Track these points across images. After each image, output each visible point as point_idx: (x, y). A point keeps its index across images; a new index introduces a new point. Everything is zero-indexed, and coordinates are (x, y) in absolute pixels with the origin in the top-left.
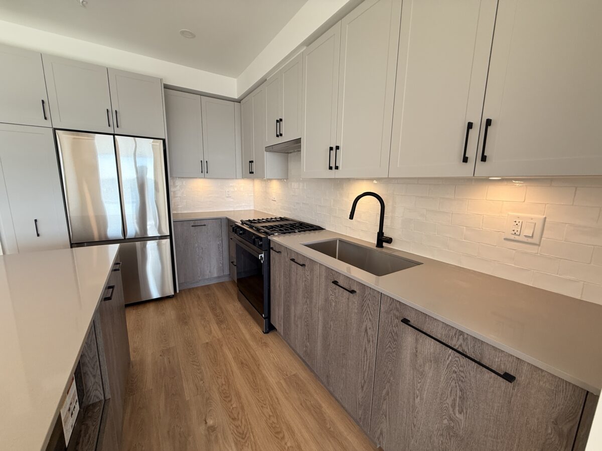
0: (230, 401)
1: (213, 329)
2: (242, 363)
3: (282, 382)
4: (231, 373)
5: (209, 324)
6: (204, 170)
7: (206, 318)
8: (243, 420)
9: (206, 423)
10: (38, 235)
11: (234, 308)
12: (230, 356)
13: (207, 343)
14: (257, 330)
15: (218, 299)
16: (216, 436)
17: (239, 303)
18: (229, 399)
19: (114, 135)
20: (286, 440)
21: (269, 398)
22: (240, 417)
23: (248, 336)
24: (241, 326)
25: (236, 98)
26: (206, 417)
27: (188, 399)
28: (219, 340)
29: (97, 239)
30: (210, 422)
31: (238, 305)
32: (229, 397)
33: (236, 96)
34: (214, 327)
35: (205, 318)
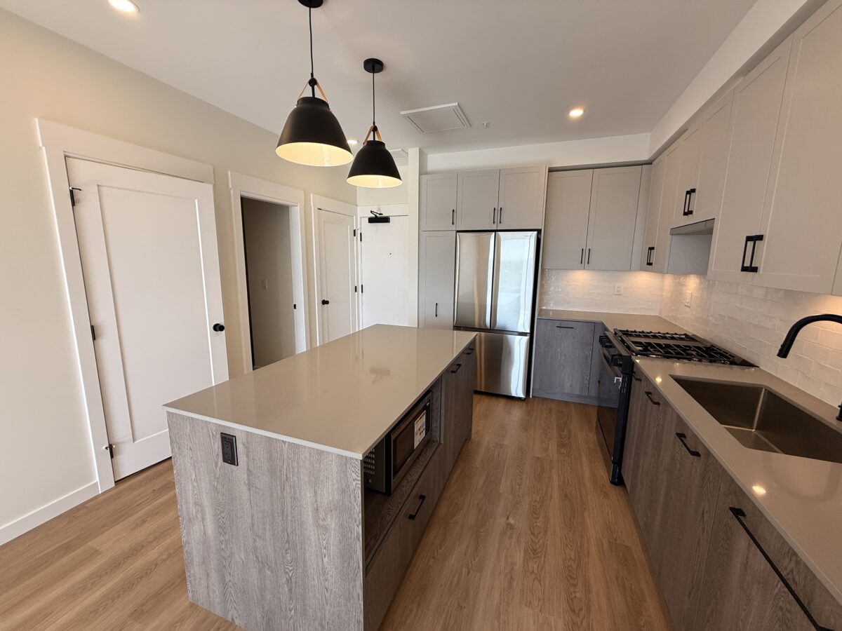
0: (537, 518)
1: (550, 448)
2: (566, 496)
3: (605, 542)
4: (549, 497)
5: (549, 441)
6: (585, 259)
7: (549, 434)
8: (541, 541)
9: (508, 519)
10: (436, 316)
11: (585, 437)
12: (556, 483)
13: (538, 458)
14: (604, 475)
15: (571, 421)
16: (512, 534)
17: (595, 436)
18: (536, 516)
19: (495, 231)
20: (577, 590)
21: (579, 544)
22: (540, 536)
23: (587, 475)
24: (585, 461)
25: (647, 159)
26: (510, 514)
27: (501, 491)
28: (551, 461)
29: (477, 327)
30: (512, 521)
31: (593, 437)
32: (537, 514)
33: (646, 157)
34: (553, 447)
35: (547, 434)
